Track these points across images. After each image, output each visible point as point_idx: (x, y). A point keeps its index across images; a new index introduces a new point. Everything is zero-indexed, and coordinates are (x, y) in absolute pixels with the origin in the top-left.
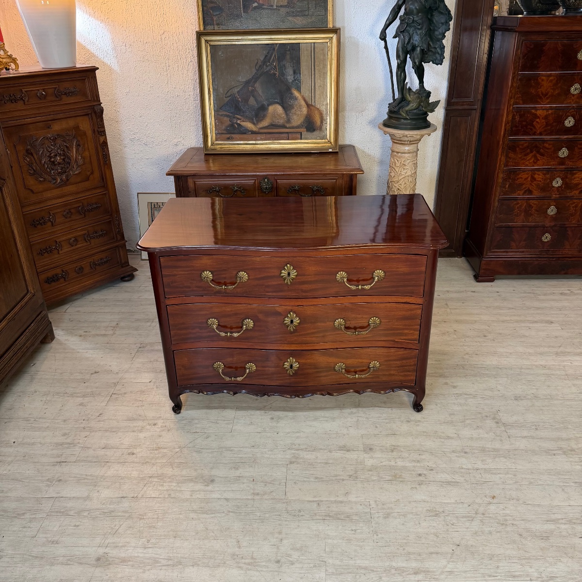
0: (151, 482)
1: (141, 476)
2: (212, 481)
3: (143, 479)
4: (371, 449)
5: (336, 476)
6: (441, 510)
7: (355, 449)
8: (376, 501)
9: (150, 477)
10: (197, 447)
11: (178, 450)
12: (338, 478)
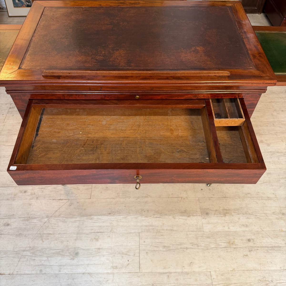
0: (24, 256)
1: (16, 250)
2: (77, 254)
3: (17, 253)
4: (207, 214)
5: (181, 244)
6: (270, 280)
7: (195, 214)
8: (215, 271)
9: (24, 251)
10: (62, 216)
11: (46, 219)
12: (182, 246)
